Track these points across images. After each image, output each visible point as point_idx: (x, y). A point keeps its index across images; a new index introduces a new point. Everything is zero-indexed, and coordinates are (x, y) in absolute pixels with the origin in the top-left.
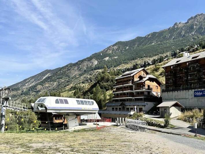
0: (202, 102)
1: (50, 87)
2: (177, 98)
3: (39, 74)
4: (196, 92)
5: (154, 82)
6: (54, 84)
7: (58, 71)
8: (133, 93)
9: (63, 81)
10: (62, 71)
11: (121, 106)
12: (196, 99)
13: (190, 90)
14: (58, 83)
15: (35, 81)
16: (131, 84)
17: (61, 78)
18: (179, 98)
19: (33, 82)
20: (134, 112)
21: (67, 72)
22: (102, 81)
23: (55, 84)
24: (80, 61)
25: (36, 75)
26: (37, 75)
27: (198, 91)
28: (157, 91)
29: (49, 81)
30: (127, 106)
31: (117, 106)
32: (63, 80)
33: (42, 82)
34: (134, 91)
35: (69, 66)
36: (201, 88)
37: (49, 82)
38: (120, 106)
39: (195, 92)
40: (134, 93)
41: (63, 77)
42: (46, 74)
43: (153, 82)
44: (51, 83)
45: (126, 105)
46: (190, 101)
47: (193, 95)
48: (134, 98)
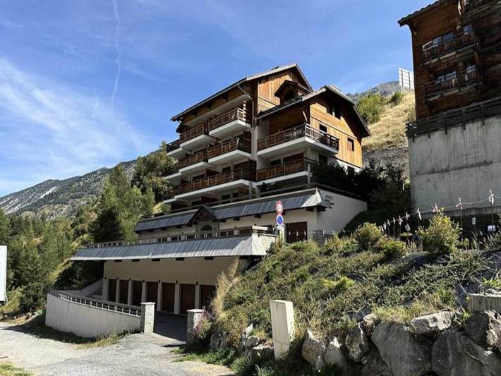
1: (52, 215)
3: (32, 188)
5: (342, 118)
6: (62, 210)
7: (74, 183)
8: (252, 163)
9: (82, 203)
10: (81, 183)
11: (196, 223)
14: (73, 206)
15: (20, 202)
16: (244, 124)
17: (80, 197)
19: (15, 205)
20: (273, 239)
21: (93, 185)
22: (150, 173)
23: (65, 209)
24: (124, 163)
25: (23, 191)
26: (26, 190)
28: (352, 157)
29: (50, 203)
30: (223, 220)
31: (179, 227)
32: (84, 200)
33: (36, 205)
34: (256, 154)
35: (99, 173)
37: (52, 205)
38: (189, 225)
40: (255, 162)
41: (83, 195)
42: (48, 188)
43: (338, 116)
44: (56, 207)
45: (219, 217)
48: (255, 185)
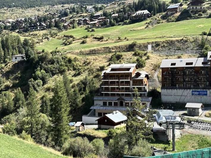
0: (198, 99)
2: (176, 95)
4: (194, 91)
12: (193, 97)
13: (189, 90)
16: (129, 80)
18: (178, 95)
27: (196, 91)
31: (112, 100)
34: (132, 86)
36: (198, 89)
39: (192, 91)
46: (188, 98)
47: (191, 93)
